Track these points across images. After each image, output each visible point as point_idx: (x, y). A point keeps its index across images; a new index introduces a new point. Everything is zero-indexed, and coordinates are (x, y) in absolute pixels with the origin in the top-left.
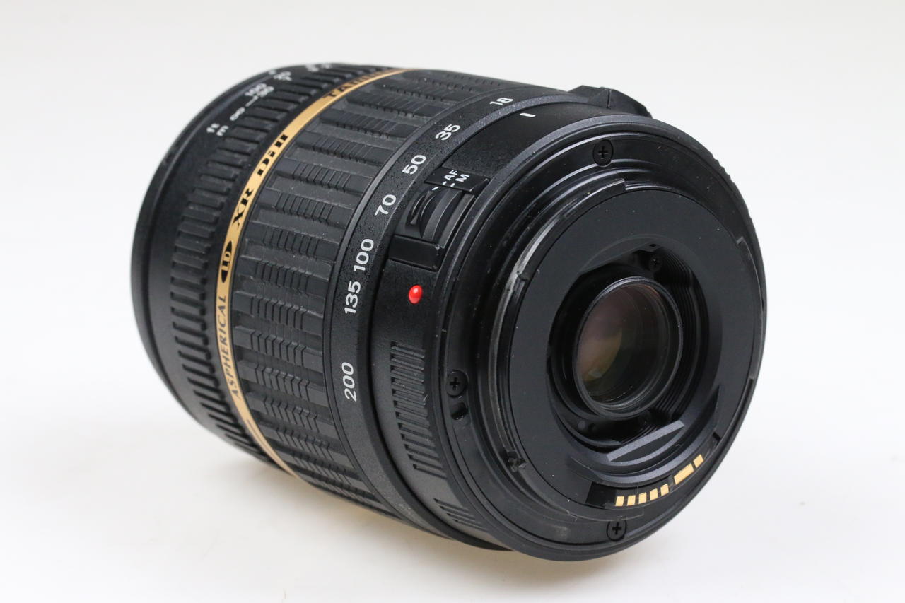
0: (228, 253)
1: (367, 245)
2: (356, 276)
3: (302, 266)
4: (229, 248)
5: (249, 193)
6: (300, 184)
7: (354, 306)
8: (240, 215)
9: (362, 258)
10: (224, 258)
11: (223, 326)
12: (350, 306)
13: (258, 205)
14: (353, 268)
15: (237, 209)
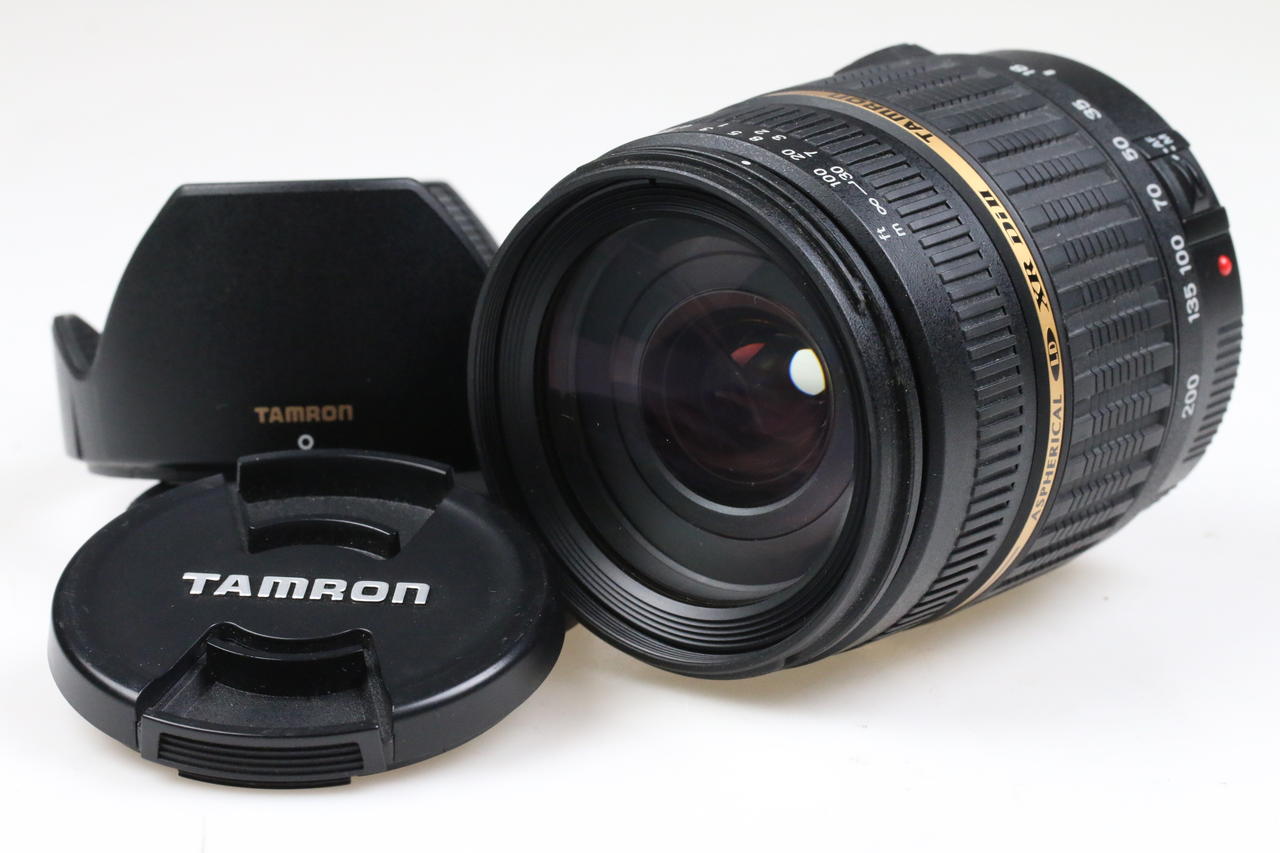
0: (1053, 343)
1: (1177, 243)
2: (1186, 279)
3: (1126, 306)
4: (1051, 337)
5: (1030, 267)
6: (1063, 226)
7: (1197, 309)
8: (1041, 295)
9: (1182, 258)
10: (1049, 352)
11: (1056, 433)
12: (1193, 313)
13: (1050, 273)
14: (1180, 274)
15: (1032, 291)
